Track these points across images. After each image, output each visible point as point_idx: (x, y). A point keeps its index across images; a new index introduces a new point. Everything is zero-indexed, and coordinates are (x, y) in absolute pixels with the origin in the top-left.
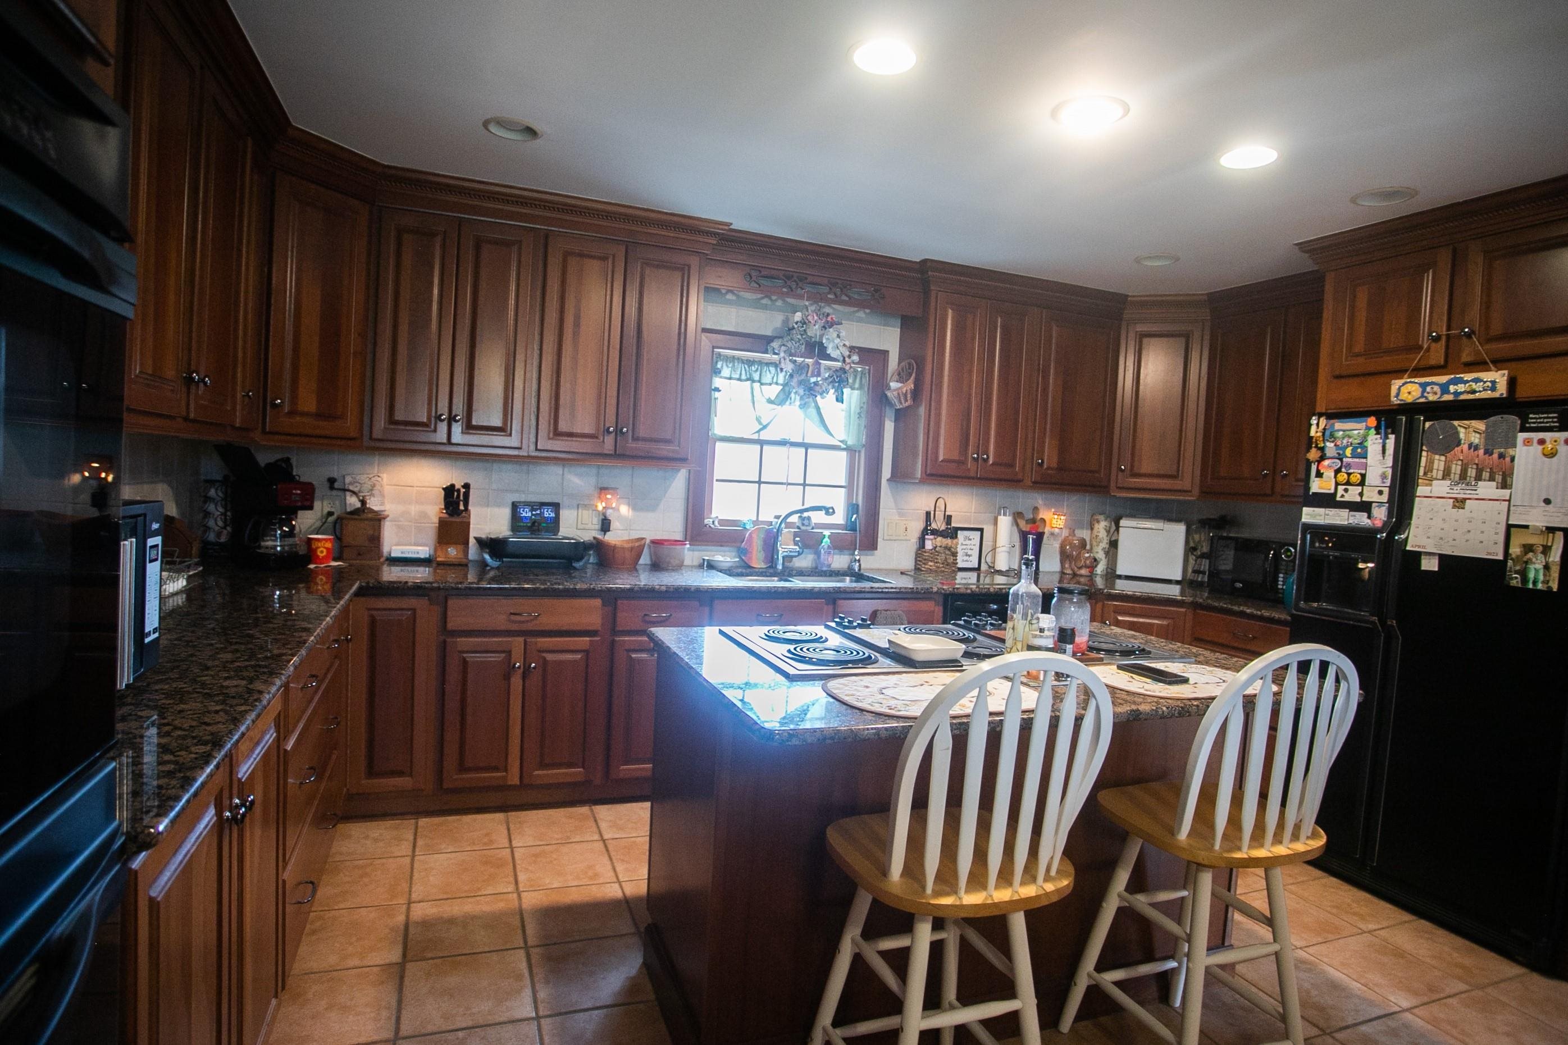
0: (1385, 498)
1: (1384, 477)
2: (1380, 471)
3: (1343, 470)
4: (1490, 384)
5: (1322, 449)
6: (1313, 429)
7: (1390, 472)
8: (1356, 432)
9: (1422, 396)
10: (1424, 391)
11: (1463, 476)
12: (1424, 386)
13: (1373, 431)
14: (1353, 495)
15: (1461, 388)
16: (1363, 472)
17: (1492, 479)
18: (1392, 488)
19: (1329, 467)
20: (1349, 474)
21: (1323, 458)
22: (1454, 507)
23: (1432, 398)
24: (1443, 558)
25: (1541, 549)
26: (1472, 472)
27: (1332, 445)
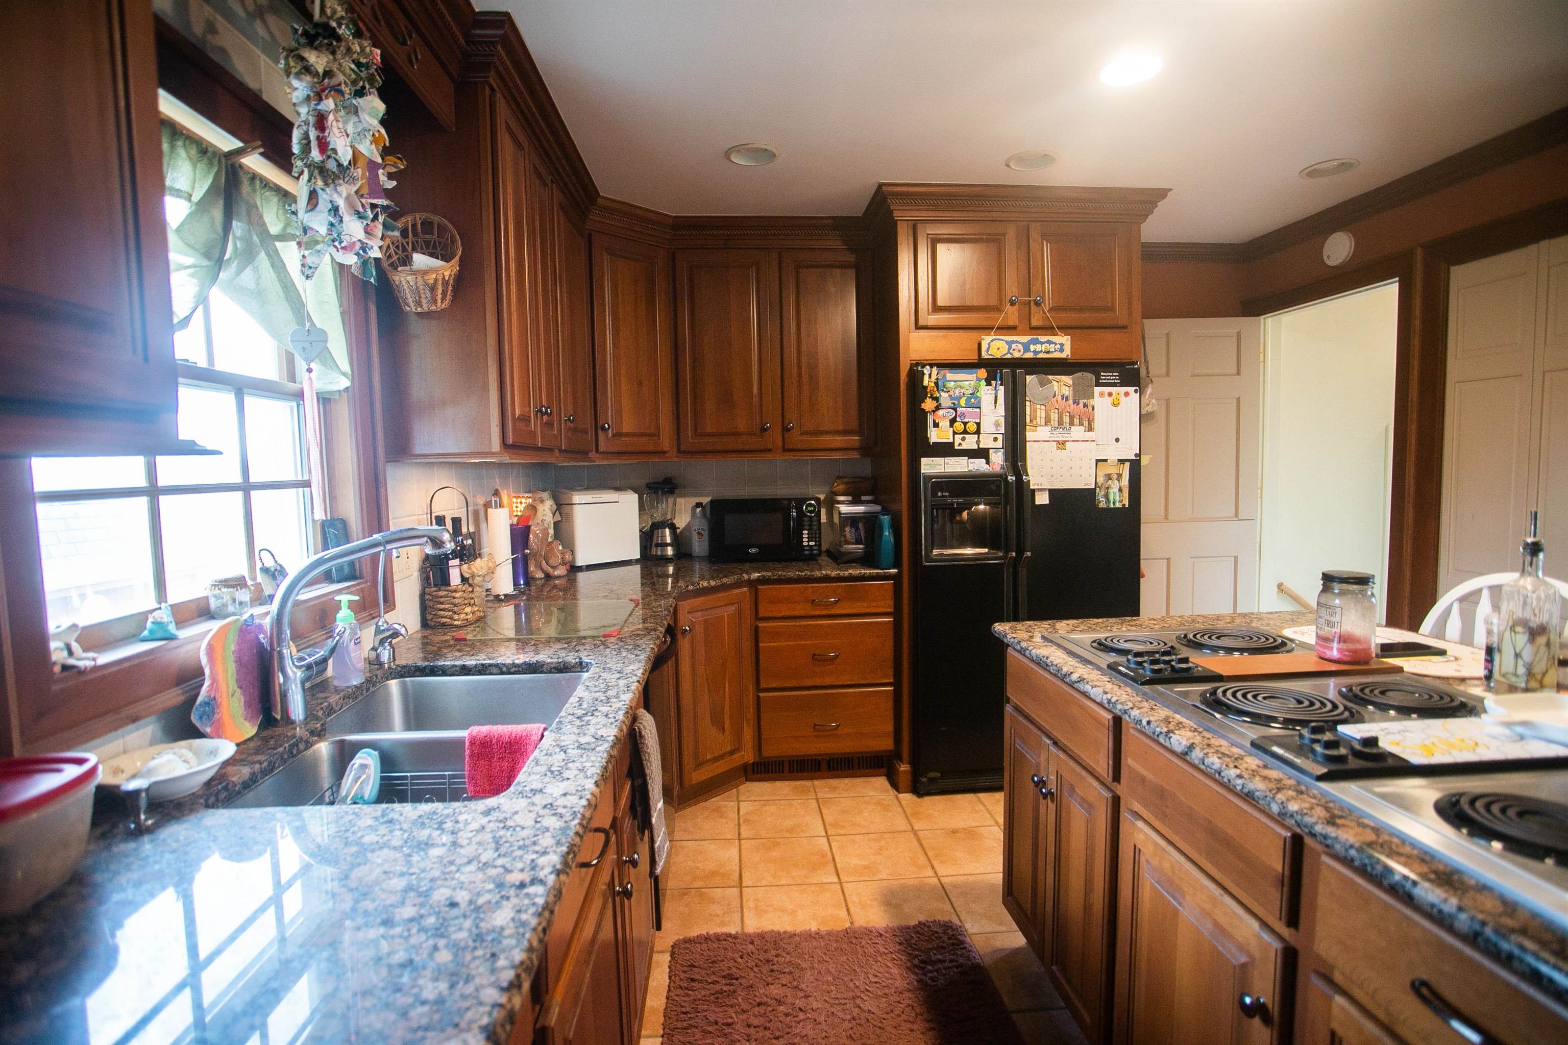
0: (999, 444)
1: (997, 425)
2: (994, 419)
3: (958, 419)
4: (1058, 346)
5: (936, 399)
6: (926, 378)
7: (1002, 420)
8: (967, 383)
9: (1009, 352)
10: (1010, 348)
11: (1061, 423)
12: (1009, 344)
13: (983, 383)
14: (970, 443)
15: (1039, 347)
16: (978, 421)
17: (1081, 424)
18: (1005, 435)
19: (944, 416)
20: (965, 424)
21: (938, 408)
22: (1058, 448)
23: (1017, 355)
24: (1052, 493)
25: (1116, 476)
26: (1066, 419)
27: (947, 395)
